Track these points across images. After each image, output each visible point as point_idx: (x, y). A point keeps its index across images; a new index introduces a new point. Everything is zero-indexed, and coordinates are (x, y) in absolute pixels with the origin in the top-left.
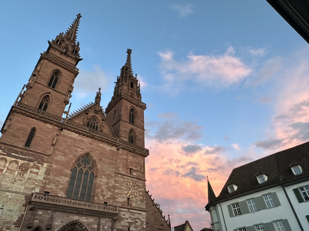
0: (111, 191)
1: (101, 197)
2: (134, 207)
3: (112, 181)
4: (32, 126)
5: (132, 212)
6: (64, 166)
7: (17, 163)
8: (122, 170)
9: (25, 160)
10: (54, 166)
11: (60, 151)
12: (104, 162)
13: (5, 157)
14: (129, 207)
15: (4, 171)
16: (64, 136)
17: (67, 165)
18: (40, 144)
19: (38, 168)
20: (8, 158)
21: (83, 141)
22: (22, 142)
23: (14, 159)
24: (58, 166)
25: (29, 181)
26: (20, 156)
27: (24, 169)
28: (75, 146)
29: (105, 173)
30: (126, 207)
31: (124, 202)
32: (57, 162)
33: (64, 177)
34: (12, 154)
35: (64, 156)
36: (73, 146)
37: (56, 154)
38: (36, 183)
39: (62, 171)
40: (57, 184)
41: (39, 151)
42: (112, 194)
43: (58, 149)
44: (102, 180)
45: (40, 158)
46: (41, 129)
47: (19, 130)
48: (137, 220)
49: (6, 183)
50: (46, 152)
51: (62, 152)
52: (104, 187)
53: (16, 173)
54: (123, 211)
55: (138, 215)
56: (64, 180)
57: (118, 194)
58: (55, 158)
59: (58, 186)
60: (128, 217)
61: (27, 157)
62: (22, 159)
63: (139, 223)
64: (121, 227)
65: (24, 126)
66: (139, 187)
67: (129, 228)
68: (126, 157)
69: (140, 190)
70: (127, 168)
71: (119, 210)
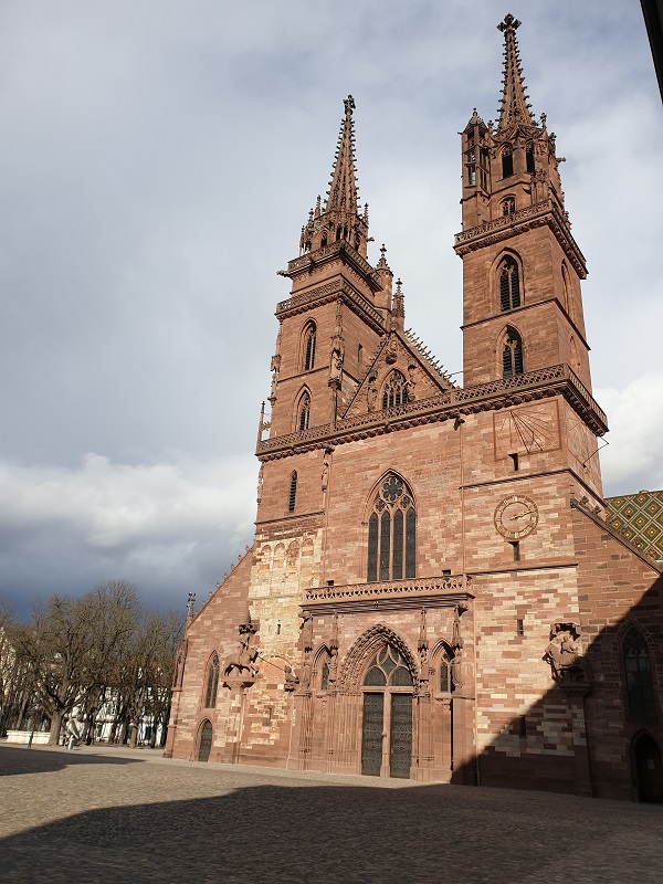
0: (456, 538)
1: (432, 561)
2: (530, 561)
3: (457, 511)
4: (291, 471)
5: (526, 578)
6: (349, 521)
7: (283, 546)
8: (483, 471)
9: (291, 537)
10: (333, 529)
11: (337, 495)
12: (429, 474)
13: (268, 543)
14: (515, 566)
15: (271, 567)
16: (340, 459)
17: (352, 517)
18: (307, 497)
19: (311, 543)
20: (271, 544)
21: (375, 449)
23: (279, 542)
24: (338, 527)
25: (303, 570)
26: (286, 532)
27: (293, 553)
28: (361, 470)
29: (433, 500)
30: (506, 568)
31: (497, 557)
32: (336, 518)
33: (351, 545)
34: (276, 534)
35: (344, 501)
36: (357, 472)
37: (332, 503)
38: (313, 571)
39: (347, 532)
40: (342, 560)
41: (306, 513)
42: (458, 545)
43: (334, 492)
44: (431, 519)
45: (309, 523)
46: (303, 469)
47: (275, 488)
48: (544, 596)
49: (277, 585)
50: (317, 508)
51: (341, 495)
52: (437, 536)
53: (285, 564)
54: (495, 581)
55: (548, 581)
56: (357, 549)
57: (475, 540)
58: (332, 512)
59: (344, 565)
60: (515, 594)
61: (293, 531)
62: (288, 537)
63: (553, 602)
64: (495, 624)
65: (280, 478)
66: (548, 497)
67: (520, 622)
68: (491, 429)
69: (551, 507)
70: (497, 460)
71: (485, 581)
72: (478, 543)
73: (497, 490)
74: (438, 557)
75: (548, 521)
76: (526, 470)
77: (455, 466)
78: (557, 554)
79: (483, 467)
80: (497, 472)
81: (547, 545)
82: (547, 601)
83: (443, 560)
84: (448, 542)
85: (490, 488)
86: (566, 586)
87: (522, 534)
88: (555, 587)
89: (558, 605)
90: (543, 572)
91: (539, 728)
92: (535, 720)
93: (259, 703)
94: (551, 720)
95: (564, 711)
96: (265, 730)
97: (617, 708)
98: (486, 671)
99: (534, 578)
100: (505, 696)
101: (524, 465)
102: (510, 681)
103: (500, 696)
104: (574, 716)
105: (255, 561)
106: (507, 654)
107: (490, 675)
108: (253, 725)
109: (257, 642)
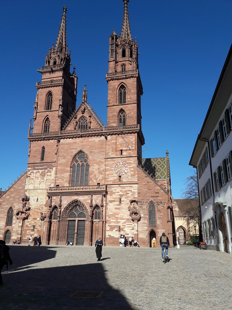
0: (103, 174)
1: (94, 180)
2: (125, 182)
3: (103, 165)
4: (42, 146)
5: (123, 187)
6: (65, 166)
7: (39, 172)
8: (112, 154)
9: (42, 169)
10: (59, 168)
11: (61, 157)
12: (94, 153)
13: (33, 171)
14: (120, 183)
15: (34, 179)
16: (62, 144)
17: (67, 164)
18: (49, 156)
19: (50, 172)
20: (34, 171)
21: (76, 142)
22: (39, 158)
23: (37, 171)
24: (61, 167)
25: (47, 181)
26: (40, 168)
27: (43, 175)
29: (96, 161)
30: (117, 183)
31: (115, 180)
32: (61, 164)
33: (66, 173)
34: (36, 168)
35: (64, 159)
36: (69, 150)
37: (59, 159)
38: (51, 181)
39: (64, 169)
40: (62, 179)
41: (49, 161)
42: (103, 176)
43: (59, 155)
44: (94, 167)
45: (50, 165)
46: (47, 146)
47: (36, 152)
48: (128, 192)
49: (37, 185)
50: (53, 160)
51: (62, 157)
52: (96, 173)
53: (40, 178)
54: (114, 187)
55: (129, 188)
56: (67, 175)
57: (108, 175)
58: (59, 162)
59: (64, 180)
60: (119, 191)
61: (43, 167)
62: (41, 169)
63: (130, 194)
64: (113, 200)
65: (38, 148)
66: (131, 164)
67: (120, 199)
68: (115, 141)
69: (131, 166)
70: (116, 151)
71: (111, 187)
72: (109, 176)
73: (116, 160)
74: (96, 179)
75: (130, 171)
76: (125, 155)
77: (103, 151)
78: (132, 180)
79: (112, 152)
80: (116, 155)
81: (130, 177)
82: (129, 193)
83: (98, 180)
84: (100, 175)
85: (114, 159)
86: (134, 189)
87: (123, 174)
88: (131, 189)
89: (132, 195)
90: (128, 185)
91: (124, 229)
92: (123, 227)
93: (30, 224)
94: (128, 227)
95: (131, 225)
96: (32, 233)
97: (146, 223)
98: (109, 213)
99: (125, 187)
100: (115, 221)
101: (124, 153)
102: (116, 216)
103: (113, 221)
104: (135, 226)
105: (27, 177)
106: (116, 208)
107: (111, 214)
108: (28, 231)
109: (29, 204)
